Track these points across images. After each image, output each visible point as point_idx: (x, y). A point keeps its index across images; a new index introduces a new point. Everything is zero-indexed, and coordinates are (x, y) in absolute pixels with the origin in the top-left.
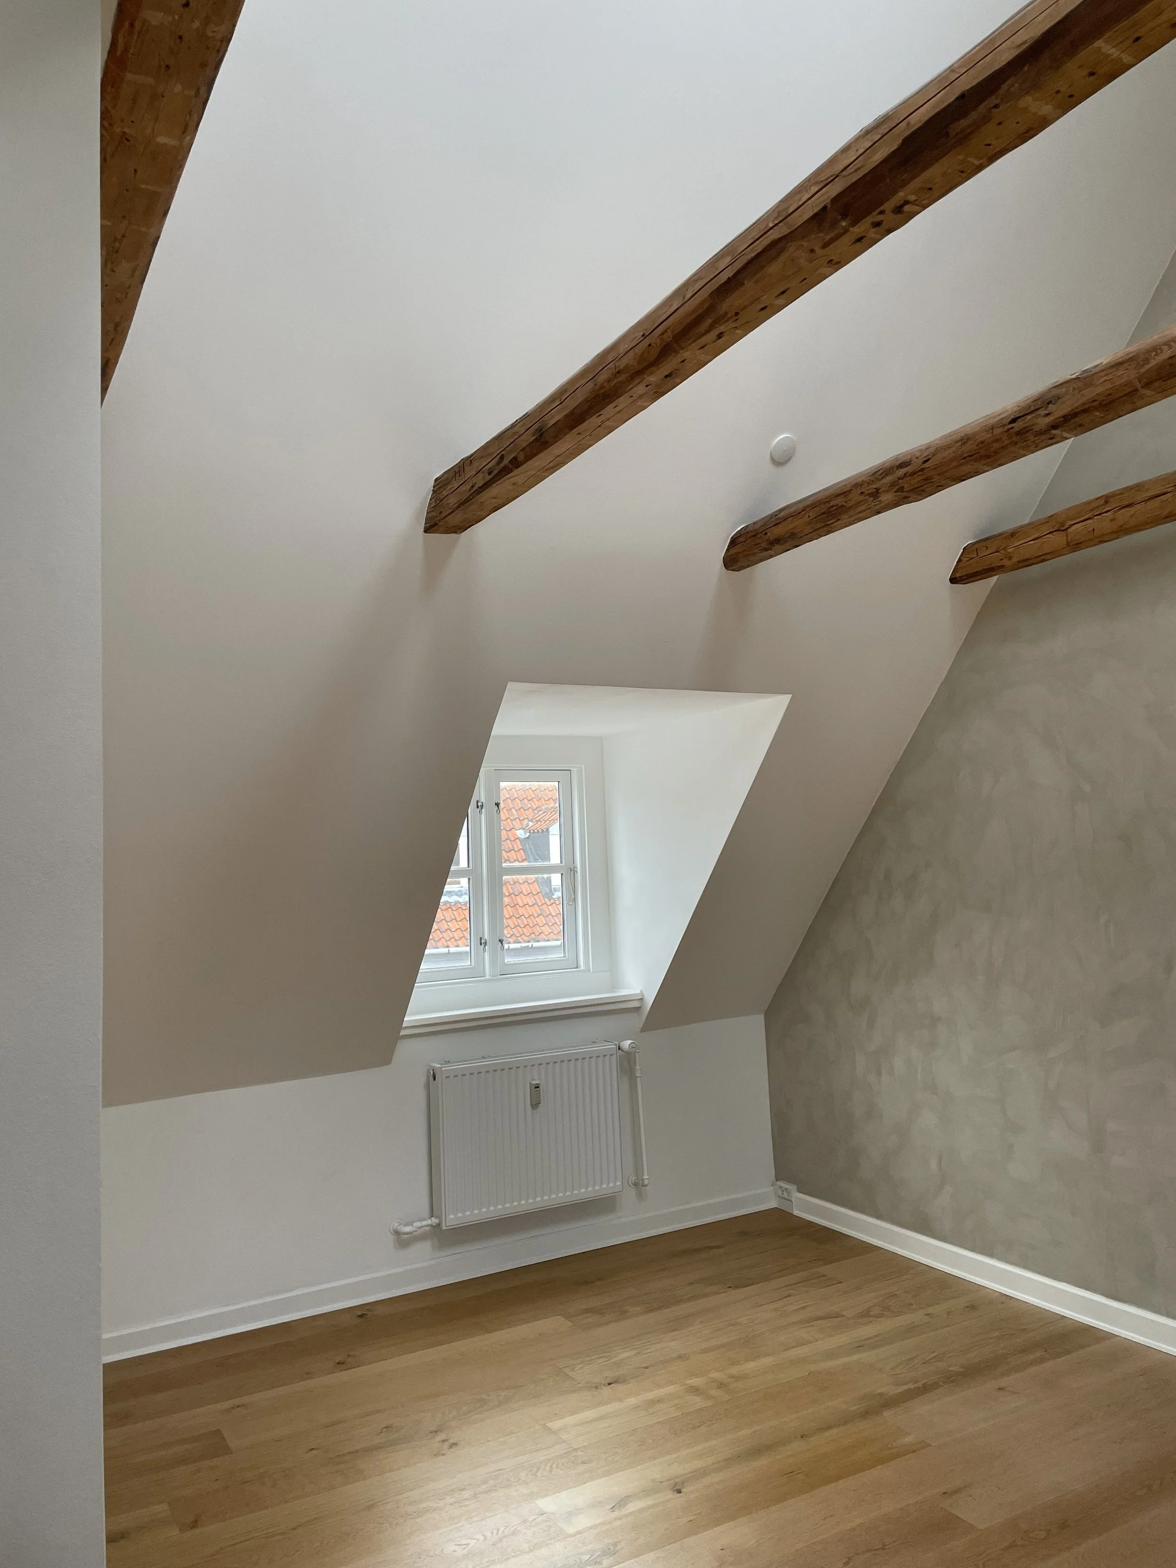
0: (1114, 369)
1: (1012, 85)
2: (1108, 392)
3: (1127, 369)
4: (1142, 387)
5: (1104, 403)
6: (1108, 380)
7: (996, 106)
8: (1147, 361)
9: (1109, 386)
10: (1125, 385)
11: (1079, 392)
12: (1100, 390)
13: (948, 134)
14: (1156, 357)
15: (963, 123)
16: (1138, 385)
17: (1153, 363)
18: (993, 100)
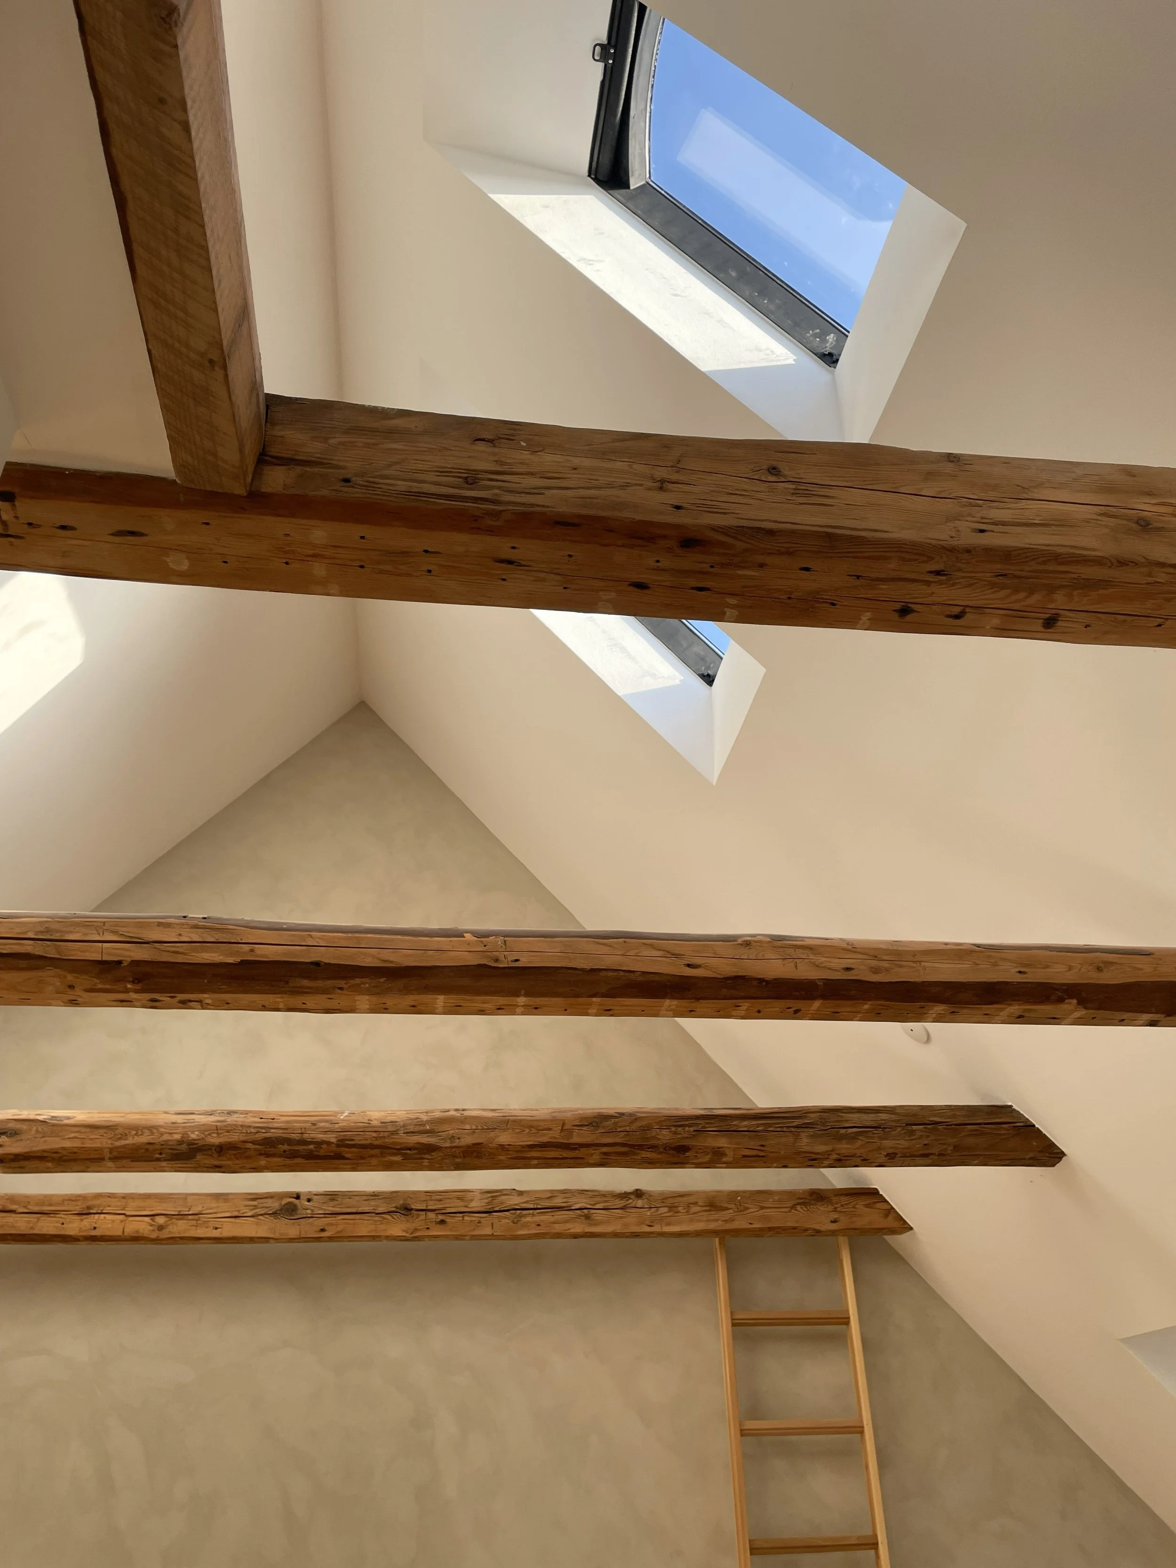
0: (88, 1130)
1: (364, 983)
2: (75, 1150)
3: (102, 1136)
4: (110, 1159)
5: (64, 1158)
6: (79, 1138)
7: (341, 989)
8: (124, 1136)
9: (77, 1144)
10: (96, 1150)
11: (43, 1137)
12: (68, 1144)
13: (287, 982)
14: (135, 1136)
15: (306, 983)
16: (107, 1155)
17: (130, 1141)
18: (341, 983)
